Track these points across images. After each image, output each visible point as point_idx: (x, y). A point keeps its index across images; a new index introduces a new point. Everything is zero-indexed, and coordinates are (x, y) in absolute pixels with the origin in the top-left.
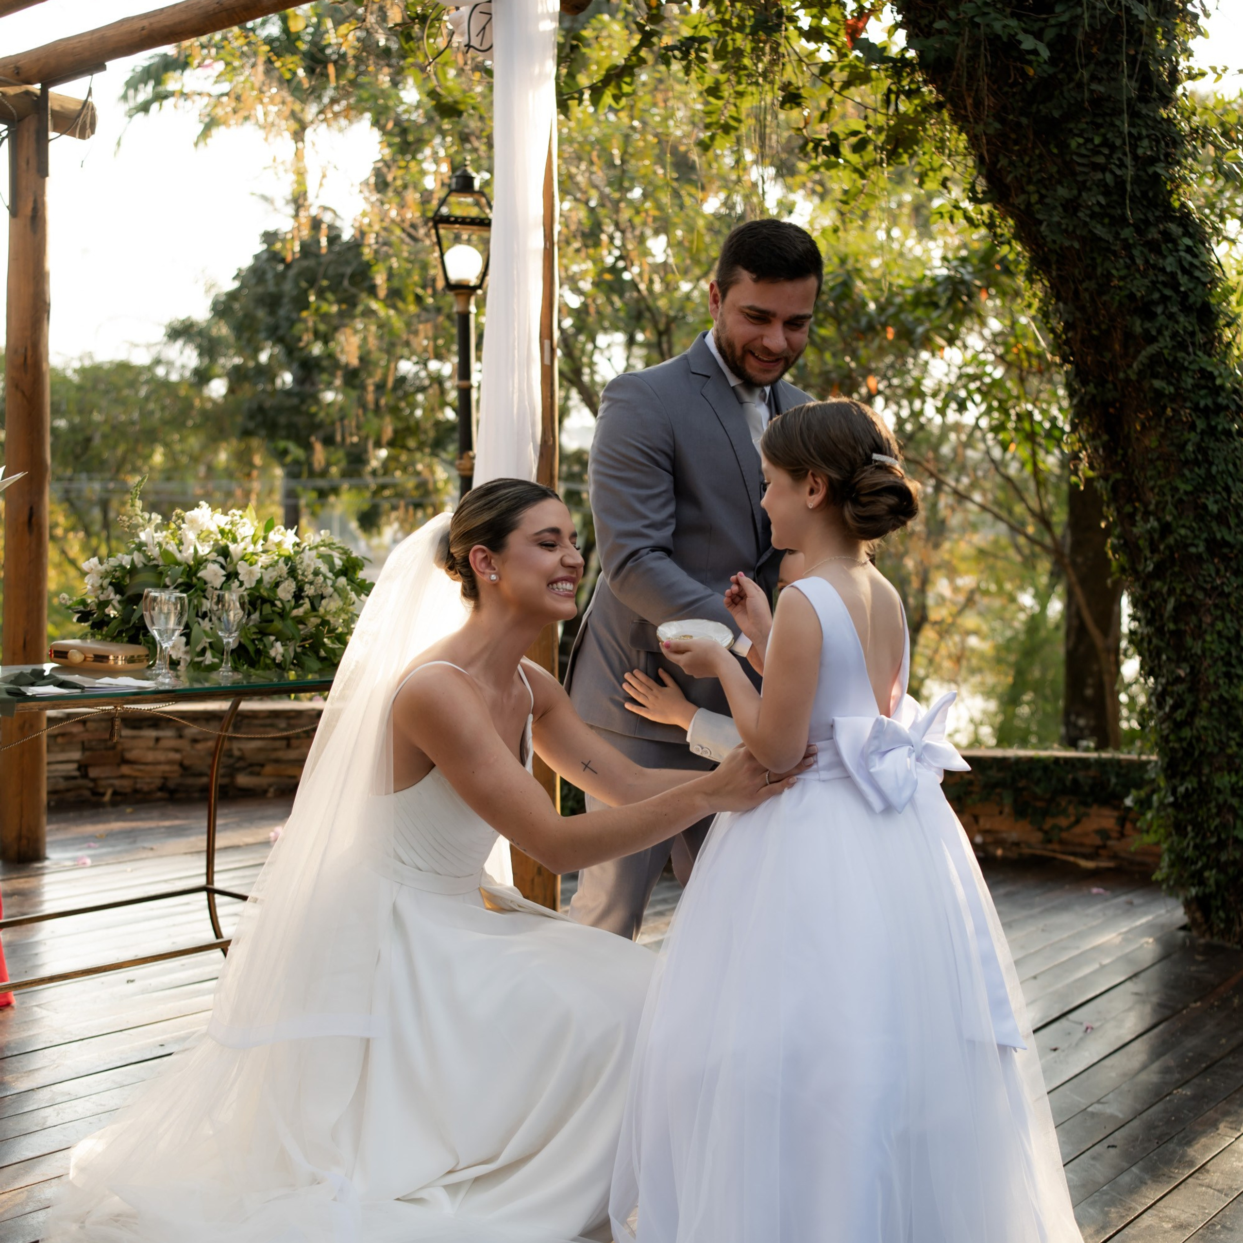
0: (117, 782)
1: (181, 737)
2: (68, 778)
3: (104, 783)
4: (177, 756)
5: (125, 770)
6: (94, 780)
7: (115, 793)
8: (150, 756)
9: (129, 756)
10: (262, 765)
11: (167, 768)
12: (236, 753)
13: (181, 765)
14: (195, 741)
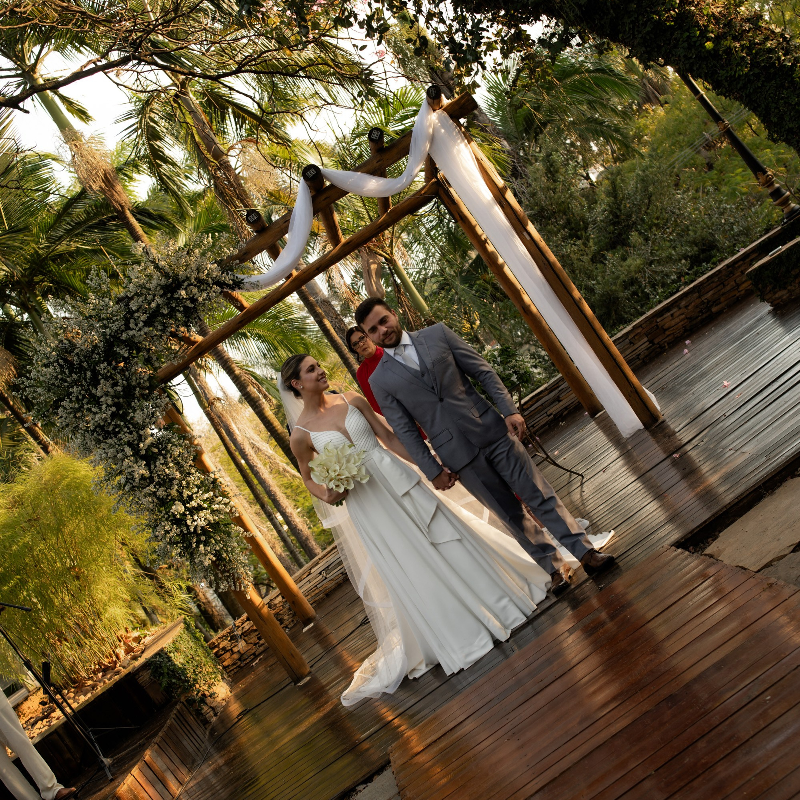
0: (667, 339)
1: (680, 308)
2: (647, 349)
3: (662, 343)
4: (683, 316)
5: (667, 333)
6: (658, 343)
7: (668, 344)
8: (673, 323)
9: (665, 327)
10: (719, 299)
11: (682, 323)
12: (706, 301)
13: (687, 318)
14: (686, 307)
